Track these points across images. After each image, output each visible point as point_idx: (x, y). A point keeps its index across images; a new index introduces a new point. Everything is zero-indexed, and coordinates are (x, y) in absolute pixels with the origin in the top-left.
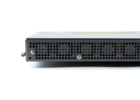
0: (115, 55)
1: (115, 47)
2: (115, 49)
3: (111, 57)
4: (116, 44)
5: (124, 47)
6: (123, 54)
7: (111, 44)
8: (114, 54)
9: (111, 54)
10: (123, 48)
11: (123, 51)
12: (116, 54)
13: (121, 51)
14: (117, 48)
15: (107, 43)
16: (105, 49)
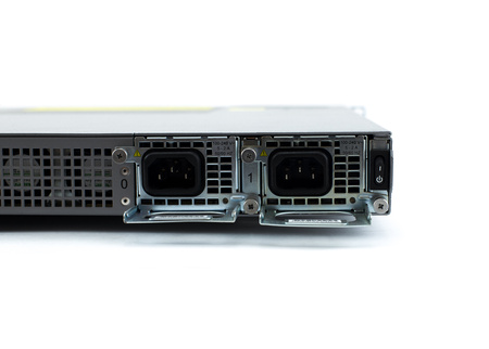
0: (47, 193)
1: (47, 162)
2: (47, 173)
3: (33, 198)
4: (46, 152)
5: (78, 163)
6: (73, 188)
7: (31, 152)
8: (43, 188)
9: (33, 188)
10: (73, 167)
11: (73, 178)
12: (52, 188)
13: (68, 178)
14: (52, 167)
15: (16, 152)
16: (11, 172)
